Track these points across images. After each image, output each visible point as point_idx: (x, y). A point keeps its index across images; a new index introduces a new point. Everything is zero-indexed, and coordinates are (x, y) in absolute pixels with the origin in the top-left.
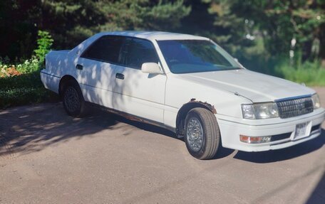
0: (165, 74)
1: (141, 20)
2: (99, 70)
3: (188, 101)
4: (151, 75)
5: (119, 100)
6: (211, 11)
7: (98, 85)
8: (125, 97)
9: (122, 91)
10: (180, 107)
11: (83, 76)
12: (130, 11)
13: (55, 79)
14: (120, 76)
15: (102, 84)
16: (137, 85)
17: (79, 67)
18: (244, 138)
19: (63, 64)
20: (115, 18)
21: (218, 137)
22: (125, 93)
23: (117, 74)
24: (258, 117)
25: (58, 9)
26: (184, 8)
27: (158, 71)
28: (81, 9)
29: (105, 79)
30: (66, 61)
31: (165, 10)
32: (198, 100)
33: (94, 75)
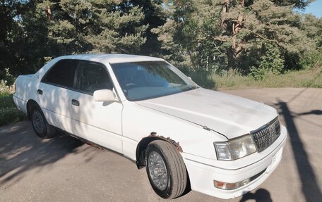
0: (120, 102)
1: (115, 46)
2: (57, 95)
3: (147, 134)
4: (106, 103)
5: (77, 127)
6: (159, 39)
7: (58, 110)
8: (82, 124)
9: (79, 118)
10: (140, 140)
11: (44, 101)
12: (107, 40)
13: (23, 102)
14: (75, 102)
15: (60, 109)
16: (91, 114)
17: (40, 92)
18: (219, 184)
19: (28, 88)
20: (97, 45)
21: (185, 177)
22: (82, 120)
23: (74, 101)
24: (235, 158)
25: (58, 41)
26: (142, 38)
27: (113, 98)
28: (74, 41)
29: (63, 104)
30: (30, 85)
31: (130, 40)
32: (159, 134)
33: (53, 100)
